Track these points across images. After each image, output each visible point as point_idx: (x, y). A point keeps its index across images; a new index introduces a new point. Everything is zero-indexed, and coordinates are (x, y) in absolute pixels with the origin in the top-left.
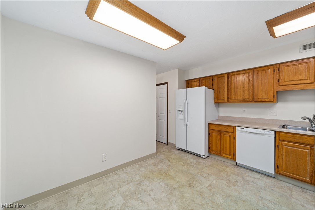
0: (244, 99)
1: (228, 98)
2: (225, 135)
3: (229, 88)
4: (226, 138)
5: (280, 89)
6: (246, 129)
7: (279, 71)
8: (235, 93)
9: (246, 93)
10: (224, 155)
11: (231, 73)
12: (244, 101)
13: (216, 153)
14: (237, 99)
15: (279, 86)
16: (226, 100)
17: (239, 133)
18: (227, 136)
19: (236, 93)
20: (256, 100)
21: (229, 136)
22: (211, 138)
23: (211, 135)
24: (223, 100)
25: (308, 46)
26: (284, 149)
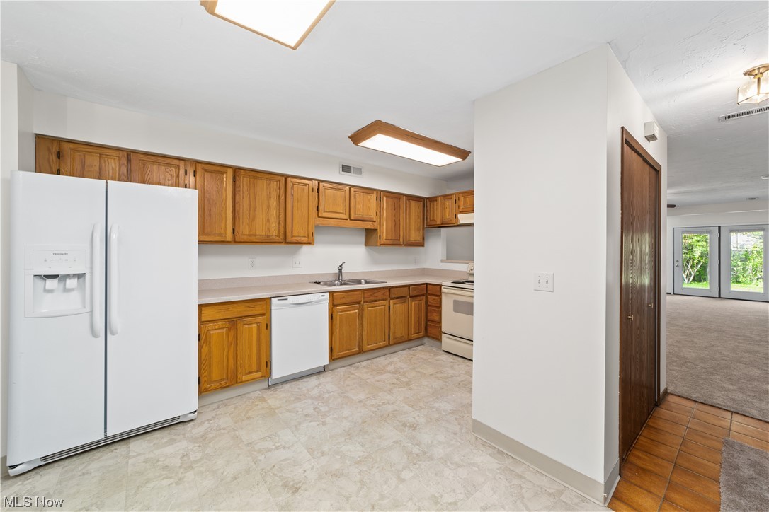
0: (268, 236)
1: (234, 230)
2: (247, 326)
3: (237, 205)
4: (249, 330)
5: (320, 222)
6: (291, 300)
7: (318, 192)
8: (251, 220)
9: (274, 225)
10: (245, 378)
11: (242, 171)
12: (267, 241)
13: (223, 382)
14: (255, 235)
15: (318, 217)
16: (229, 237)
17: (279, 312)
18: (250, 326)
19: (253, 221)
20: (289, 239)
21: (256, 325)
22: (205, 349)
23: (205, 340)
24: (220, 235)
25: (346, 169)
26: (338, 317)
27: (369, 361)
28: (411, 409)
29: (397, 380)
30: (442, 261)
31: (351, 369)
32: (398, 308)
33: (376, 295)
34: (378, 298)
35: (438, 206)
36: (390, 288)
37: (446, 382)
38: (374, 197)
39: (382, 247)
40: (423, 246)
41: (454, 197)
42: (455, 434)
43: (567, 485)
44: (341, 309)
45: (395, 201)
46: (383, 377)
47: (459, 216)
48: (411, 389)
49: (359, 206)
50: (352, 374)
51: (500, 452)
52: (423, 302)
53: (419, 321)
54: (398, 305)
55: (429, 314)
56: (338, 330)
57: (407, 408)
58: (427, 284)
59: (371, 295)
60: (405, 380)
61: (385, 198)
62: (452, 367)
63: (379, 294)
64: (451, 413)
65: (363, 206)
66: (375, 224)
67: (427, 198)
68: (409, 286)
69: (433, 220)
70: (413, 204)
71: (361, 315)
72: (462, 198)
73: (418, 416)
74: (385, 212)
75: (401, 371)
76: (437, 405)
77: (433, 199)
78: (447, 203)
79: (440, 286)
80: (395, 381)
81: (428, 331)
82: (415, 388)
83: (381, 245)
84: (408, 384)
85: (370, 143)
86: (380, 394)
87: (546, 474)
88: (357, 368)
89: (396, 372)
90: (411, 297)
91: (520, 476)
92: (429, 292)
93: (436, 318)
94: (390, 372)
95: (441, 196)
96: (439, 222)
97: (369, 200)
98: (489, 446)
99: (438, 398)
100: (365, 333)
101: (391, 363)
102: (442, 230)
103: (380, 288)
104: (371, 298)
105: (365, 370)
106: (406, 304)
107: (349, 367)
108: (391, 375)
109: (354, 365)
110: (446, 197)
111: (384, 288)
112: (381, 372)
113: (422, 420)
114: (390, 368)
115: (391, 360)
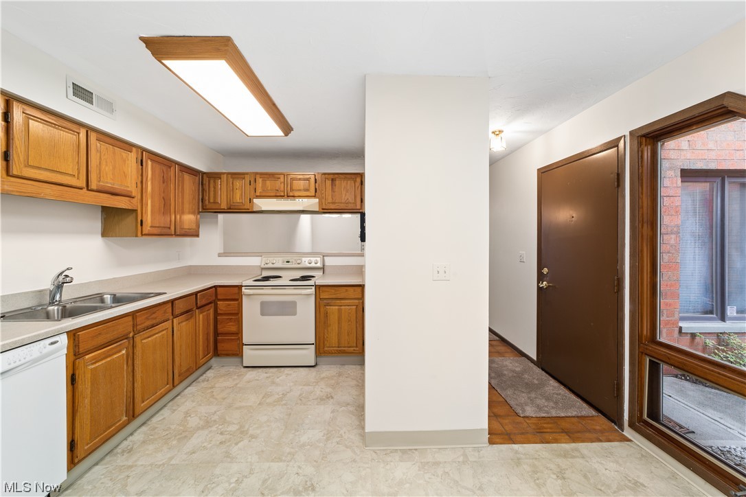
5: (12, 185)
15: (11, 175)
25: (81, 93)
26: (89, 375)
27: (144, 429)
28: (281, 464)
29: (222, 433)
30: (220, 255)
31: (120, 460)
32: (182, 327)
33: (154, 316)
34: (157, 321)
35: (221, 185)
36: (172, 302)
37: (285, 405)
38: (132, 157)
39: (144, 237)
40: (197, 236)
41: (247, 178)
42: (354, 461)
43: (462, 446)
44: (93, 358)
45: (165, 168)
46: (195, 441)
47: (255, 201)
48: (253, 437)
49: (107, 168)
50: (130, 467)
51: (404, 452)
52: (212, 311)
53: (208, 340)
54: (184, 323)
55: (219, 327)
56: (87, 401)
57: (276, 467)
58: (214, 286)
59: (147, 319)
60: (233, 428)
61: (150, 163)
62: (273, 383)
63: (159, 315)
64: (328, 439)
65: (114, 168)
66: (134, 201)
67: (205, 173)
68: (196, 294)
69: (215, 202)
70: (187, 177)
71: (131, 358)
72: (260, 181)
73: (299, 467)
74: (149, 183)
75: (215, 417)
76: (304, 439)
77: (214, 176)
78: (238, 183)
79: (240, 287)
80: (220, 438)
81: (219, 348)
82: (259, 432)
83: (142, 235)
84: (242, 432)
85: (183, 68)
86: (218, 471)
87: (445, 447)
88: (130, 451)
89: (207, 424)
90: (198, 308)
91: (437, 464)
92: (219, 297)
93: (234, 329)
94: (199, 428)
95: (228, 174)
96: (224, 206)
97: (125, 161)
98: (391, 452)
99: (297, 430)
100: (138, 385)
101: (187, 414)
102: (220, 216)
103: (159, 305)
104: (148, 323)
105: (151, 447)
106: (192, 320)
107: (108, 459)
108: (206, 432)
109: (119, 450)
110: (235, 175)
111: (164, 303)
112: (184, 435)
113: (309, 470)
114: (193, 422)
115: (183, 409)
